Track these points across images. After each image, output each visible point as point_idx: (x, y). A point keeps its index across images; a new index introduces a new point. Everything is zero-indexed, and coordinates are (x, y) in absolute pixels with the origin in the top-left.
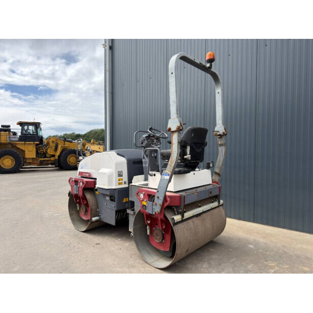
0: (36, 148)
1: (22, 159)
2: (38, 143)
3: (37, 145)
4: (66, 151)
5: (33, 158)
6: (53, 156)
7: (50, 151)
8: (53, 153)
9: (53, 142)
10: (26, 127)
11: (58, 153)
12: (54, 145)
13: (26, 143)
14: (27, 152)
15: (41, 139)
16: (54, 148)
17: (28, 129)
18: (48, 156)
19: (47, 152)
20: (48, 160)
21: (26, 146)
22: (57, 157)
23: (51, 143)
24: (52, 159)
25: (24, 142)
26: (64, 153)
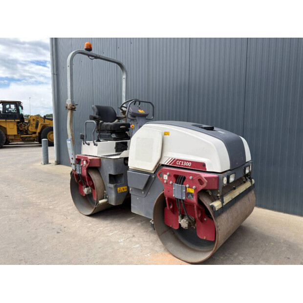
0: (17, 126)
1: (4, 135)
2: (19, 120)
3: (18, 122)
4: (46, 128)
5: (15, 135)
6: (35, 133)
7: (31, 129)
8: (34, 130)
9: (34, 120)
10: (8, 106)
11: (38, 131)
12: (35, 122)
13: (7, 120)
14: (8, 130)
15: (22, 117)
16: (34, 125)
17: (10, 107)
18: (29, 133)
19: (28, 129)
20: (30, 137)
21: (7, 124)
22: (37, 134)
23: (32, 121)
24: (34, 135)
25: (5, 120)
26: (44, 130)
